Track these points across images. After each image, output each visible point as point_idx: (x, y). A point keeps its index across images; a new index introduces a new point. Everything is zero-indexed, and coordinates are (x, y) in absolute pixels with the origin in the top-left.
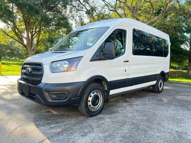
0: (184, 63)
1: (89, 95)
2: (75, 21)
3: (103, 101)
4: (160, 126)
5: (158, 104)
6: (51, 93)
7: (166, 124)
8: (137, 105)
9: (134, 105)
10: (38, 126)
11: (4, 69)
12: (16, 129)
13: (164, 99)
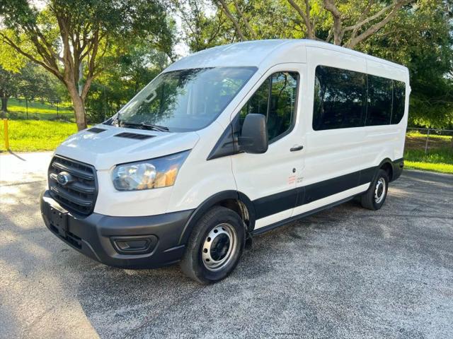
0: (446, 117)
1: (205, 237)
2: (180, 14)
3: (237, 247)
4: (365, 314)
5: (367, 245)
6: (115, 240)
7: (381, 308)
8: (320, 248)
9: (311, 247)
10: (88, 310)
11: (15, 132)
12: (40, 318)
13: (384, 227)
